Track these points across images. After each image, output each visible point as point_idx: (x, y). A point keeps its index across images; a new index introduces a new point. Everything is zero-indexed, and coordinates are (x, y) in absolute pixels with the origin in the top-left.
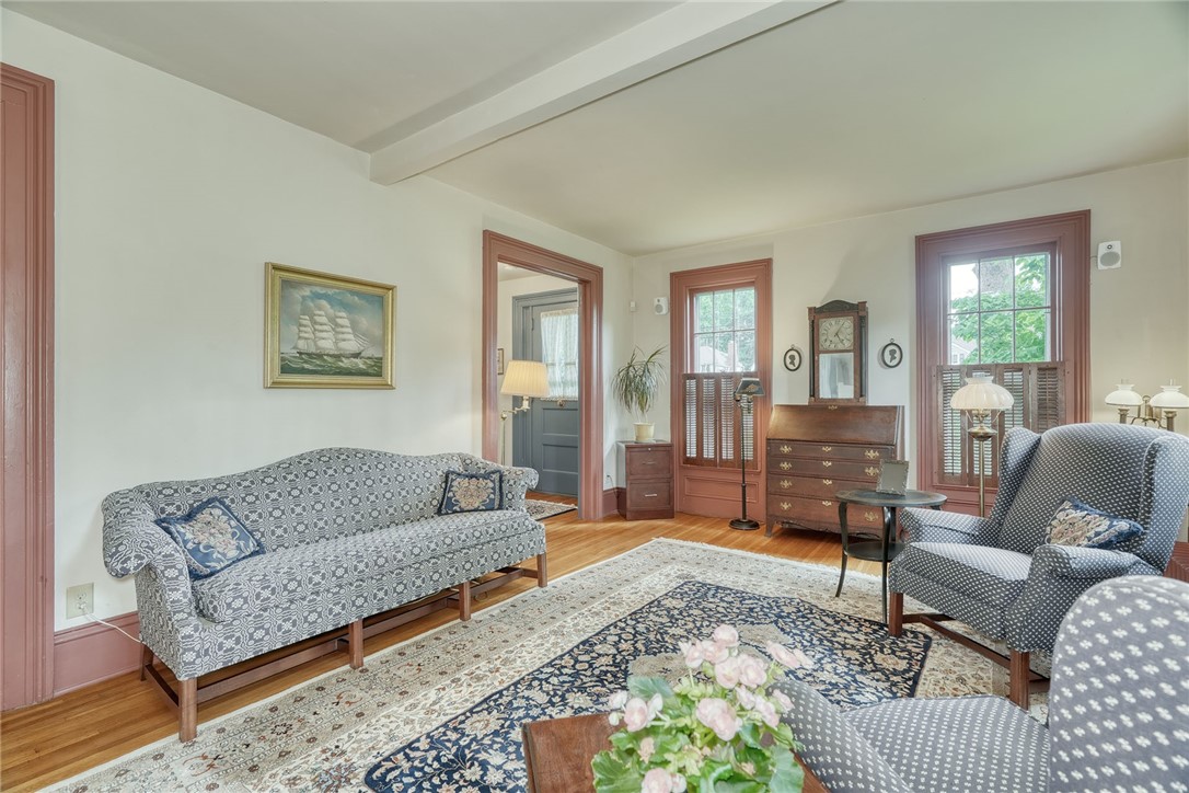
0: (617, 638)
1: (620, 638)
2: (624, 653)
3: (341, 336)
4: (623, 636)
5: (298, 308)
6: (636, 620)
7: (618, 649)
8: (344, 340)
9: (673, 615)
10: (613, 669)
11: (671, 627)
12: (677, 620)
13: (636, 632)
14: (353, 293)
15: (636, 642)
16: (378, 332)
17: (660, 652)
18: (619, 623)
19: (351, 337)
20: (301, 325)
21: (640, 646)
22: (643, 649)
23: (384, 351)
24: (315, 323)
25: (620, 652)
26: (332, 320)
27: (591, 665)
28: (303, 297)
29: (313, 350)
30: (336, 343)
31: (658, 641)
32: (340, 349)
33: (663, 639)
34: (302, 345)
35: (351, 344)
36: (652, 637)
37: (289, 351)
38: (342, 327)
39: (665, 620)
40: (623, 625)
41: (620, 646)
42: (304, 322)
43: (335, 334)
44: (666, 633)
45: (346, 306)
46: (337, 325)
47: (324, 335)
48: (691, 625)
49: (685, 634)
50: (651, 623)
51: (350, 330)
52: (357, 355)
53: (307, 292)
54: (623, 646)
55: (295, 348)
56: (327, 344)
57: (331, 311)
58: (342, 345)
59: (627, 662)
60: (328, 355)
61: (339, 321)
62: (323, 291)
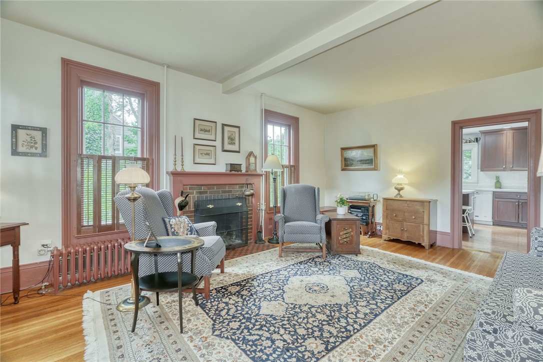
0: (358, 315)
1: (356, 315)
2: (353, 306)
4: (354, 317)
6: (347, 330)
7: (356, 308)
9: (319, 331)
10: (357, 300)
11: (324, 321)
12: (318, 326)
13: (346, 319)
15: (346, 312)
17: (334, 305)
18: (359, 328)
21: (344, 309)
22: (342, 307)
25: (355, 307)
27: (368, 302)
31: (334, 311)
33: (331, 313)
36: (337, 314)
39: (326, 327)
40: (356, 326)
41: (356, 311)
44: (328, 316)
48: (310, 320)
49: (317, 314)
50: (336, 325)
54: (353, 310)
59: (351, 302)
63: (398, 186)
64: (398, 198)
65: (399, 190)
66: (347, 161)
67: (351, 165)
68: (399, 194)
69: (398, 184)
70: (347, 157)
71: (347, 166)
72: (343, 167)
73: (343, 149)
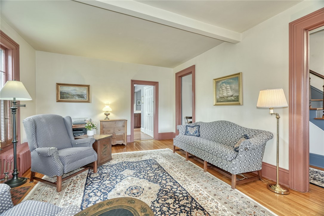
3: (228, 91)
5: (219, 87)
8: (229, 92)
14: (230, 79)
16: (237, 88)
19: (230, 91)
20: (220, 91)
23: (239, 93)
24: (222, 89)
26: (226, 88)
28: (220, 84)
29: (222, 96)
30: (227, 94)
32: (228, 95)
34: (220, 95)
35: (230, 93)
37: (218, 97)
38: (228, 89)
42: (220, 90)
43: (227, 91)
45: (229, 83)
46: (227, 89)
47: (224, 92)
51: (230, 89)
52: (232, 96)
53: (221, 83)
55: (219, 96)
56: (225, 94)
57: (225, 86)
58: (228, 94)
60: (225, 97)
61: (227, 88)
62: (223, 81)
63: (107, 113)
64: (107, 120)
65: (107, 115)
66: (63, 94)
67: (67, 97)
68: (107, 118)
69: (107, 112)
70: (63, 91)
71: (63, 98)
72: (59, 99)
73: (58, 84)
